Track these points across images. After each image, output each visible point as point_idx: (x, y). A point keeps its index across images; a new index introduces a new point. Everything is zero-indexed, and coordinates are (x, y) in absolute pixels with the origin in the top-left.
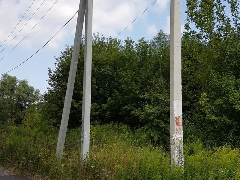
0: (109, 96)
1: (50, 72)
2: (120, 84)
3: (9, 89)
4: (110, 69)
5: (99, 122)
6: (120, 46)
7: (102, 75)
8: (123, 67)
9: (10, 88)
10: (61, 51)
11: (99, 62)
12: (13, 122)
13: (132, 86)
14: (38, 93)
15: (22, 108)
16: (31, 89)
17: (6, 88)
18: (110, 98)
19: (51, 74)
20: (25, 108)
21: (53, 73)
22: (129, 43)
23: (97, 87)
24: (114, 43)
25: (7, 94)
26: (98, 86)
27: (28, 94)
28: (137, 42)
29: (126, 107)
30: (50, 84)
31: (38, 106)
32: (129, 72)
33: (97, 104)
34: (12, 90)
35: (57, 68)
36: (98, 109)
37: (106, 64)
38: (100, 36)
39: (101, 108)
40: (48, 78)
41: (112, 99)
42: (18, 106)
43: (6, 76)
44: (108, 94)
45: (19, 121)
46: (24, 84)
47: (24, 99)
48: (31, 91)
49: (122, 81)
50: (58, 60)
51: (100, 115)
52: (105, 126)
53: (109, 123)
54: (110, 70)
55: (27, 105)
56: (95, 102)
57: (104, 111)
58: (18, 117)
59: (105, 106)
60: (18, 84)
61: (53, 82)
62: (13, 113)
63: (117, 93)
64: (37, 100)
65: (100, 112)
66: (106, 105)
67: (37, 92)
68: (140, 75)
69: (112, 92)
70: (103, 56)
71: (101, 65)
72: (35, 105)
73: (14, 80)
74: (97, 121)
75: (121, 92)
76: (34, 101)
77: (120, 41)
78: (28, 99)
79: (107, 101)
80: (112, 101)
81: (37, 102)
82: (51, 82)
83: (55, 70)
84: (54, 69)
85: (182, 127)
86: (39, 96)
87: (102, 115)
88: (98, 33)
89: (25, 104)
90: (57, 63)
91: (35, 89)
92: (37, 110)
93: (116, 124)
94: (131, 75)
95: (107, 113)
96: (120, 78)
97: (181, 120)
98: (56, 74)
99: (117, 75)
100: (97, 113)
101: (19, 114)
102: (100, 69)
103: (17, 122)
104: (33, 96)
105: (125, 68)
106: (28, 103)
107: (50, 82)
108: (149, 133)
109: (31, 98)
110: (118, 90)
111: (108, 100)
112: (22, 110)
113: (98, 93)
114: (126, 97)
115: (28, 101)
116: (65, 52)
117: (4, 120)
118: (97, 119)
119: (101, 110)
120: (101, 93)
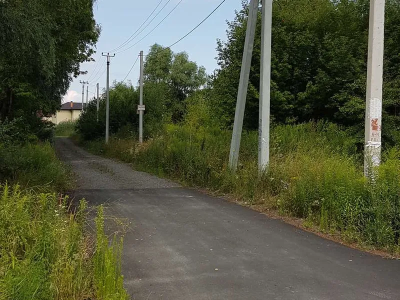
0: (309, 80)
1: (220, 46)
2: (329, 59)
3: (160, 69)
4: (311, 36)
5: (294, 119)
7: (298, 47)
9: (163, 65)
10: (235, 11)
11: (293, 27)
12: (170, 118)
13: (349, 61)
14: (203, 72)
15: (181, 97)
16: (193, 67)
17: (157, 66)
18: (311, 82)
19: (222, 48)
20: (186, 96)
21: (224, 47)
23: (290, 67)
25: (158, 76)
26: (291, 64)
27: (189, 74)
29: (336, 95)
30: (219, 64)
31: (204, 94)
33: (290, 93)
34: (166, 69)
35: (230, 38)
36: (292, 100)
37: (304, 29)
39: (296, 99)
40: (217, 54)
41: (314, 85)
42: (175, 93)
43: (155, 48)
44: (308, 76)
45: (178, 117)
46: (182, 58)
47: (184, 83)
48: (193, 70)
49: (332, 53)
50: (231, 26)
51: (295, 109)
52: (301, 126)
53: (308, 122)
54: (310, 39)
55: (188, 92)
56: (287, 90)
57: (302, 103)
58: (176, 111)
59: (302, 95)
60: (173, 59)
61: (224, 61)
62: (169, 105)
63: (322, 74)
64: (203, 84)
65: (296, 104)
66: (305, 93)
67: (202, 71)
68: (362, 43)
69: (314, 73)
70: (300, 16)
71: (296, 31)
72: (199, 92)
73: (167, 53)
74: (291, 118)
75: (328, 72)
76: (198, 85)
78: (188, 82)
79: (306, 87)
80: (314, 88)
81: (202, 88)
82: (222, 60)
83: (227, 42)
84: (225, 40)
85: (380, 132)
86: (205, 77)
87: (298, 109)
89: (184, 91)
90: (229, 30)
91: (198, 66)
93: (318, 124)
94: (347, 44)
95: (306, 106)
96: (327, 50)
97: (379, 123)
98: (228, 48)
100: (291, 106)
101: (179, 106)
102: (295, 37)
103: (175, 117)
104: (196, 78)
105: (336, 32)
106: (189, 89)
107: (220, 61)
109: (193, 80)
110: (324, 69)
111: (308, 85)
112: (181, 99)
113: (292, 75)
114: (337, 79)
115: (190, 85)
116: (242, 12)
117: (158, 116)
118: (291, 115)
119: (297, 101)
120: (297, 76)
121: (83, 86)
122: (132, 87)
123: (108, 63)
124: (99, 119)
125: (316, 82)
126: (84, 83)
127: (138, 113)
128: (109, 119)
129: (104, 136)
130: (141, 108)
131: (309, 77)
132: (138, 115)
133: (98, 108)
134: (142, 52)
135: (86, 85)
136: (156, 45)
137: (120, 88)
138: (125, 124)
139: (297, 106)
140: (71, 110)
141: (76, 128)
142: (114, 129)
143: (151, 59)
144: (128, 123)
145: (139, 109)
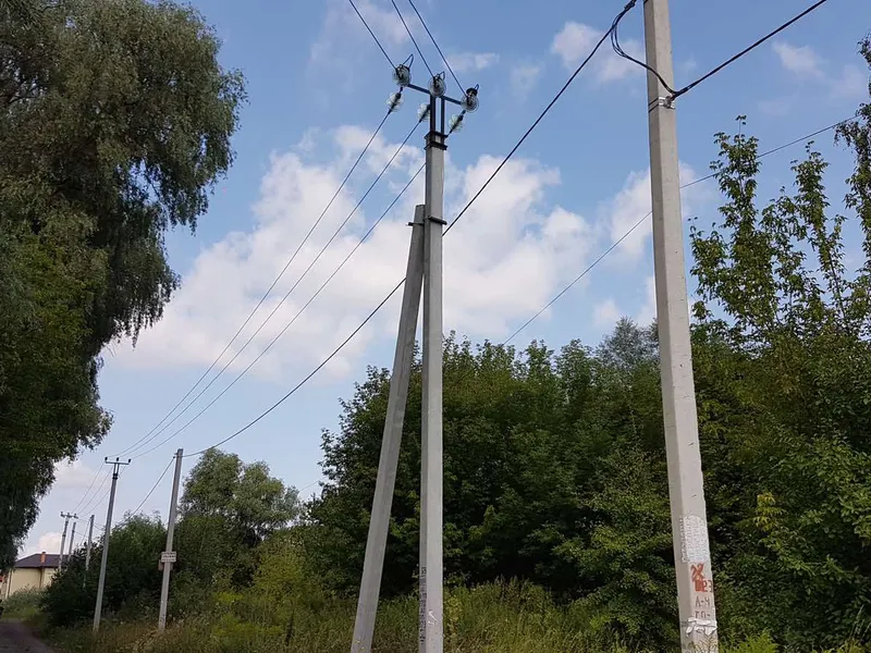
0: (487, 503)
1: (328, 441)
2: (519, 468)
3: (218, 490)
4: (489, 427)
5: (464, 577)
6: (513, 363)
7: (468, 445)
8: (525, 422)
9: (222, 485)
10: (356, 383)
11: (457, 410)
12: (227, 581)
13: (553, 472)
14: (294, 497)
15: (252, 540)
16: (277, 487)
17: (211, 485)
18: (491, 508)
19: (331, 445)
20: (259, 539)
21: (336, 442)
22: (537, 355)
23: (454, 478)
24: (496, 357)
25: (212, 503)
26: (457, 473)
27: (268, 501)
28: (559, 353)
29: (538, 533)
30: (326, 473)
31: (294, 535)
32: (543, 434)
33: (455, 526)
34: (227, 492)
35: (345, 429)
36: (460, 539)
37: (478, 413)
38: (459, 340)
39: (466, 538)
40: (322, 456)
41: (497, 512)
42: (240, 534)
43: (210, 454)
44: (485, 496)
45: (242, 579)
46: (258, 473)
47: (258, 515)
48: (275, 492)
49: (523, 459)
50: (348, 408)
51: (464, 558)
52: (479, 590)
53: (492, 581)
54: (487, 431)
55: (264, 532)
57: (477, 547)
58: (240, 566)
59: (477, 531)
60: (242, 474)
61: (335, 468)
62: (227, 556)
63: (509, 494)
64: (292, 517)
65: (465, 548)
66: (481, 527)
67: (292, 495)
68: (573, 443)
69: (496, 491)
70: (468, 393)
71: (464, 417)
72: (285, 532)
73: (231, 464)
74: (459, 575)
75: (521, 490)
76: (283, 520)
77: (512, 352)
78: (267, 513)
79: (483, 518)
80: (497, 517)
81: (290, 524)
82: (331, 467)
83: (340, 436)
84: (337, 434)
85: (711, 596)
86: (297, 505)
87: (471, 557)
88: (453, 332)
89: (258, 529)
90: (346, 415)
91: (286, 486)
92: (290, 543)
93: (512, 584)
94: (547, 442)
95: (485, 552)
96: (516, 452)
97: (708, 574)
98: (342, 446)
99: (509, 441)
100: (457, 550)
101: (244, 557)
102: (462, 428)
103: (237, 580)
104: (281, 507)
105: (530, 423)
106: (267, 526)
107: (327, 469)
108: (613, 612)
109: (274, 510)
110: (513, 484)
111: (487, 513)
112: (251, 546)
113: (458, 493)
114: (536, 503)
115: (268, 520)
116: (366, 386)
117: (204, 576)
118: (457, 568)
119: (467, 543)
120: (466, 495)
121: (67, 522)
122: (160, 523)
123: (115, 476)
124: (87, 583)
125: (500, 507)
126: (69, 516)
127: (160, 567)
128: (105, 584)
129: (92, 617)
130: (168, 558)
131: (487, 499)
132: (162, 573)
133: (87, 564)
134: (180, 451)
135: (71, 521)
136: (212, 450)
137: (136, 525)
138: (137, 592)
139: (467, 551)
140: (40, 569)
141: (44, 601)
142: (114, 601)
143: (201, 474)
144: (144, 589)
145: (163, 559)
